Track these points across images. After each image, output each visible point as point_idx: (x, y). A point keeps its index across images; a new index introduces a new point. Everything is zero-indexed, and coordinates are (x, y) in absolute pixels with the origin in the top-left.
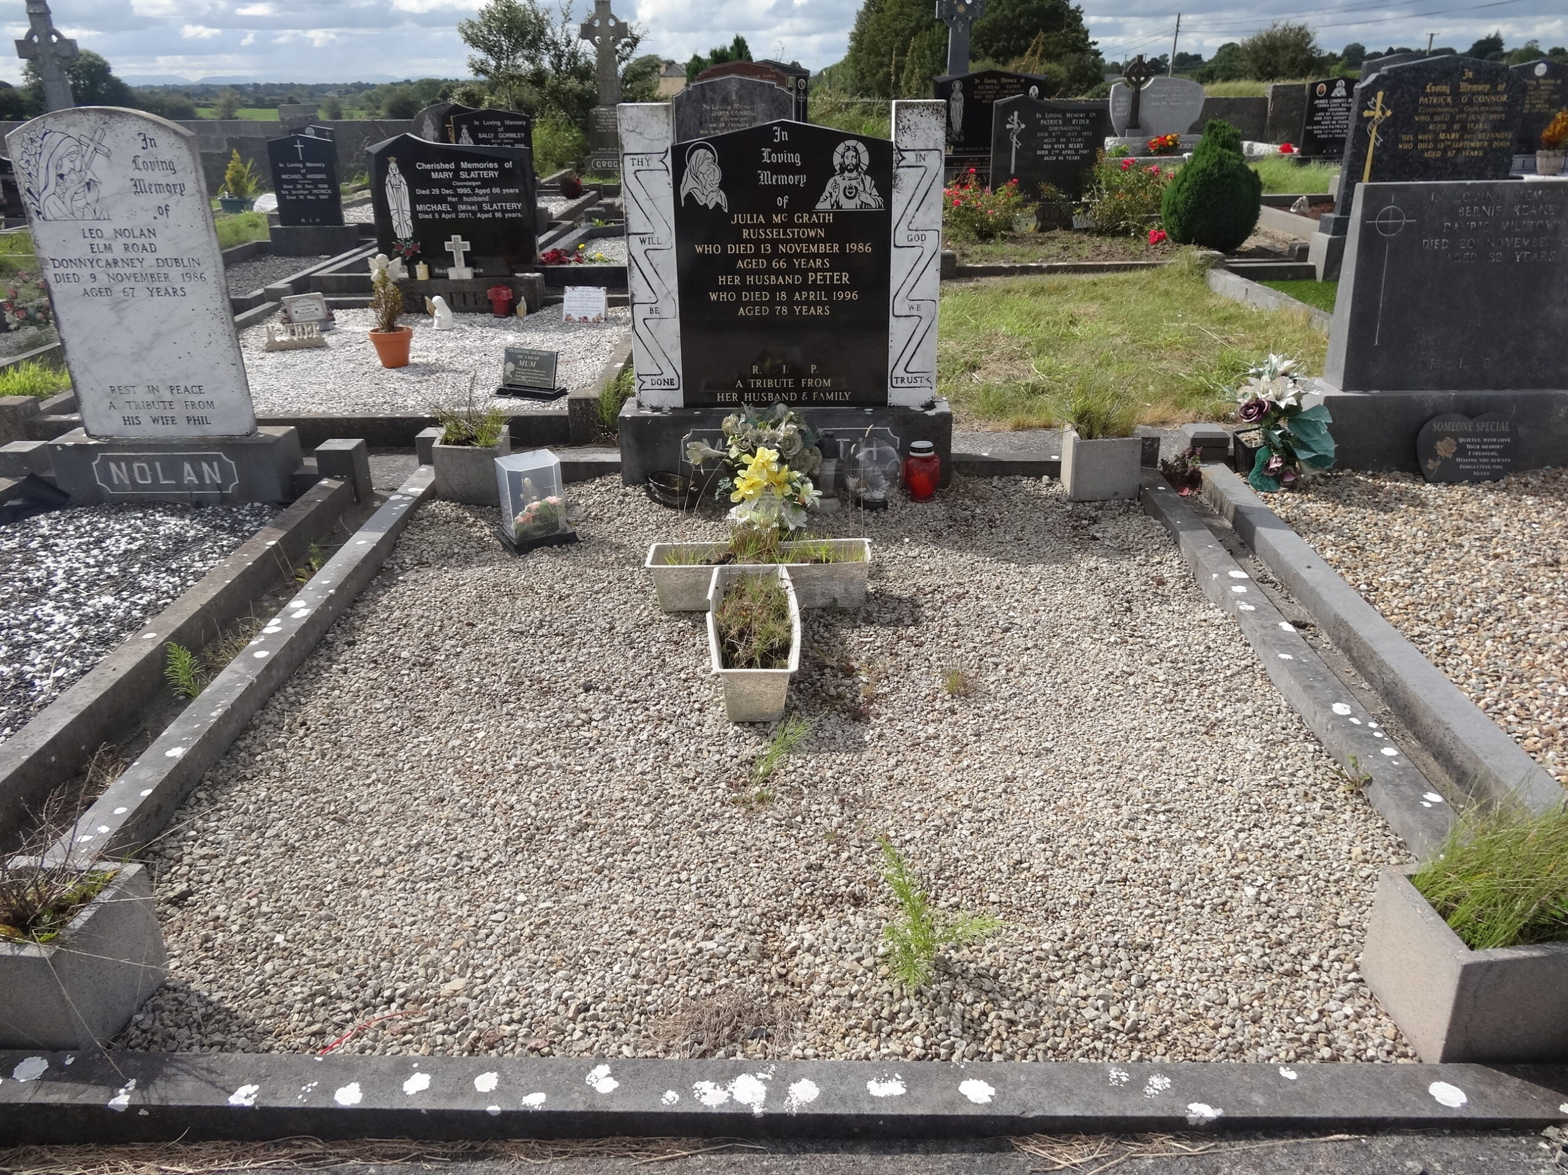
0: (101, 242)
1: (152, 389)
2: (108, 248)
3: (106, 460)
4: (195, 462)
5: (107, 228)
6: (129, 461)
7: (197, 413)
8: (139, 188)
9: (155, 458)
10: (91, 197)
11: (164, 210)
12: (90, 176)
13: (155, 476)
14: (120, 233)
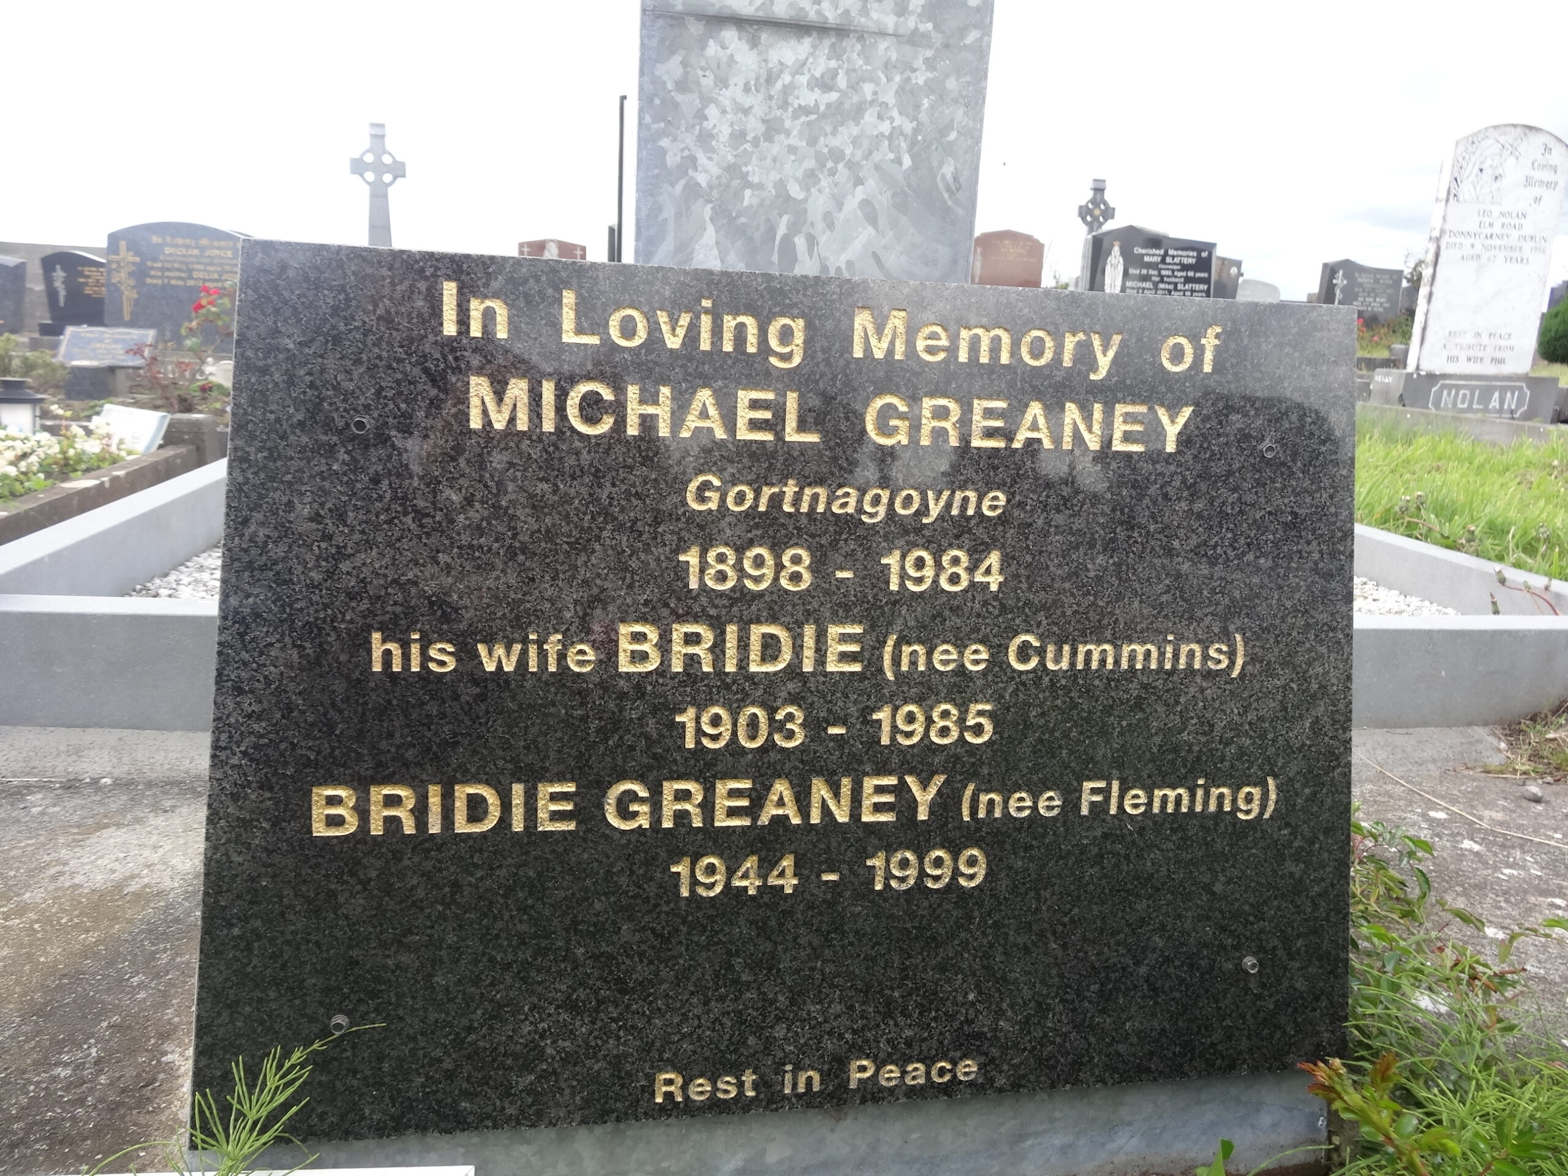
0: (1487, 220)
1: (1479, 334)
2: (1491, 225)
3: (1444, 386)
4: (1503, 390)
5: (1496, 210)
6: (1458, 388)
7: (1499, 355)
8: (1529, 182)
9: (1476, 387)
10: (1495, 186)
11: (1538, 200)
12: (1500, 171)
13: (1471, 403)
14: (1502, 214)
